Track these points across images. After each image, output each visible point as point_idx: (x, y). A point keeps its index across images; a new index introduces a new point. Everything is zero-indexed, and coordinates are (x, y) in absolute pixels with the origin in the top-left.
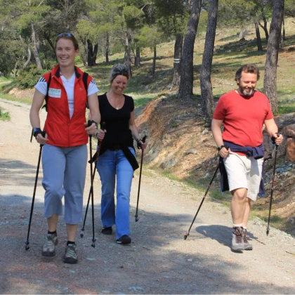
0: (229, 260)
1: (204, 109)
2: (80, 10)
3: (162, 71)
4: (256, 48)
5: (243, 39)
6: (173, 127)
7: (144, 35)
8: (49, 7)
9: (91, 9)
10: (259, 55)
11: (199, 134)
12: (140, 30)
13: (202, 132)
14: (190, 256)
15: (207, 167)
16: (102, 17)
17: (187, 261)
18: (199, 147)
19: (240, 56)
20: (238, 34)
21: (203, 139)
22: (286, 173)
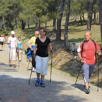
0: (84, 97)
1: (65, 45)
2: (20, 10)
3: (48, 31)
4: (80, 23)
5: (76, 20)
6: (55, 51)
7: (42, 19)
8: (9, 9)
9: (23, 10)
10: (81, 26)
11: (64, 53)
12: (41, 17)
13: (64, 52)
14: (70, 96)
15: (67, 65)
16: (28, 13)
17: (69, 98)
18: (64, 58)
19: (75, 26)
20: (74, 19)
21: (65, 55)
22: (95, 67)
